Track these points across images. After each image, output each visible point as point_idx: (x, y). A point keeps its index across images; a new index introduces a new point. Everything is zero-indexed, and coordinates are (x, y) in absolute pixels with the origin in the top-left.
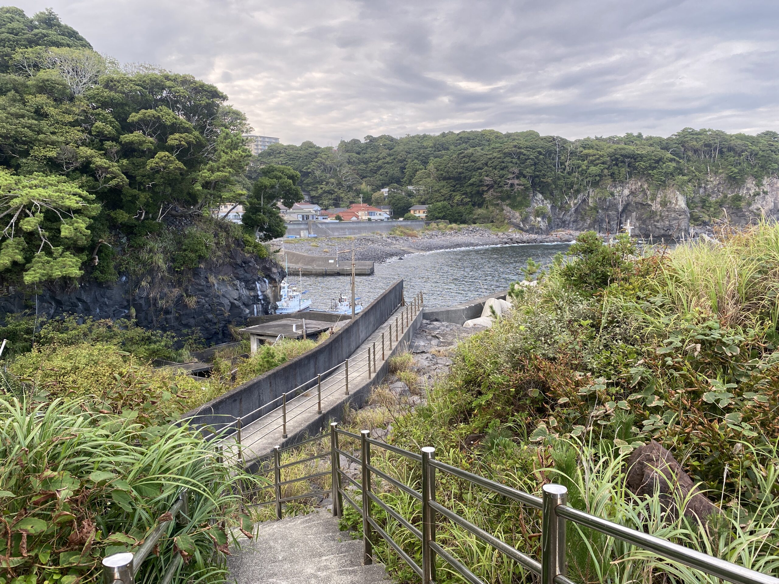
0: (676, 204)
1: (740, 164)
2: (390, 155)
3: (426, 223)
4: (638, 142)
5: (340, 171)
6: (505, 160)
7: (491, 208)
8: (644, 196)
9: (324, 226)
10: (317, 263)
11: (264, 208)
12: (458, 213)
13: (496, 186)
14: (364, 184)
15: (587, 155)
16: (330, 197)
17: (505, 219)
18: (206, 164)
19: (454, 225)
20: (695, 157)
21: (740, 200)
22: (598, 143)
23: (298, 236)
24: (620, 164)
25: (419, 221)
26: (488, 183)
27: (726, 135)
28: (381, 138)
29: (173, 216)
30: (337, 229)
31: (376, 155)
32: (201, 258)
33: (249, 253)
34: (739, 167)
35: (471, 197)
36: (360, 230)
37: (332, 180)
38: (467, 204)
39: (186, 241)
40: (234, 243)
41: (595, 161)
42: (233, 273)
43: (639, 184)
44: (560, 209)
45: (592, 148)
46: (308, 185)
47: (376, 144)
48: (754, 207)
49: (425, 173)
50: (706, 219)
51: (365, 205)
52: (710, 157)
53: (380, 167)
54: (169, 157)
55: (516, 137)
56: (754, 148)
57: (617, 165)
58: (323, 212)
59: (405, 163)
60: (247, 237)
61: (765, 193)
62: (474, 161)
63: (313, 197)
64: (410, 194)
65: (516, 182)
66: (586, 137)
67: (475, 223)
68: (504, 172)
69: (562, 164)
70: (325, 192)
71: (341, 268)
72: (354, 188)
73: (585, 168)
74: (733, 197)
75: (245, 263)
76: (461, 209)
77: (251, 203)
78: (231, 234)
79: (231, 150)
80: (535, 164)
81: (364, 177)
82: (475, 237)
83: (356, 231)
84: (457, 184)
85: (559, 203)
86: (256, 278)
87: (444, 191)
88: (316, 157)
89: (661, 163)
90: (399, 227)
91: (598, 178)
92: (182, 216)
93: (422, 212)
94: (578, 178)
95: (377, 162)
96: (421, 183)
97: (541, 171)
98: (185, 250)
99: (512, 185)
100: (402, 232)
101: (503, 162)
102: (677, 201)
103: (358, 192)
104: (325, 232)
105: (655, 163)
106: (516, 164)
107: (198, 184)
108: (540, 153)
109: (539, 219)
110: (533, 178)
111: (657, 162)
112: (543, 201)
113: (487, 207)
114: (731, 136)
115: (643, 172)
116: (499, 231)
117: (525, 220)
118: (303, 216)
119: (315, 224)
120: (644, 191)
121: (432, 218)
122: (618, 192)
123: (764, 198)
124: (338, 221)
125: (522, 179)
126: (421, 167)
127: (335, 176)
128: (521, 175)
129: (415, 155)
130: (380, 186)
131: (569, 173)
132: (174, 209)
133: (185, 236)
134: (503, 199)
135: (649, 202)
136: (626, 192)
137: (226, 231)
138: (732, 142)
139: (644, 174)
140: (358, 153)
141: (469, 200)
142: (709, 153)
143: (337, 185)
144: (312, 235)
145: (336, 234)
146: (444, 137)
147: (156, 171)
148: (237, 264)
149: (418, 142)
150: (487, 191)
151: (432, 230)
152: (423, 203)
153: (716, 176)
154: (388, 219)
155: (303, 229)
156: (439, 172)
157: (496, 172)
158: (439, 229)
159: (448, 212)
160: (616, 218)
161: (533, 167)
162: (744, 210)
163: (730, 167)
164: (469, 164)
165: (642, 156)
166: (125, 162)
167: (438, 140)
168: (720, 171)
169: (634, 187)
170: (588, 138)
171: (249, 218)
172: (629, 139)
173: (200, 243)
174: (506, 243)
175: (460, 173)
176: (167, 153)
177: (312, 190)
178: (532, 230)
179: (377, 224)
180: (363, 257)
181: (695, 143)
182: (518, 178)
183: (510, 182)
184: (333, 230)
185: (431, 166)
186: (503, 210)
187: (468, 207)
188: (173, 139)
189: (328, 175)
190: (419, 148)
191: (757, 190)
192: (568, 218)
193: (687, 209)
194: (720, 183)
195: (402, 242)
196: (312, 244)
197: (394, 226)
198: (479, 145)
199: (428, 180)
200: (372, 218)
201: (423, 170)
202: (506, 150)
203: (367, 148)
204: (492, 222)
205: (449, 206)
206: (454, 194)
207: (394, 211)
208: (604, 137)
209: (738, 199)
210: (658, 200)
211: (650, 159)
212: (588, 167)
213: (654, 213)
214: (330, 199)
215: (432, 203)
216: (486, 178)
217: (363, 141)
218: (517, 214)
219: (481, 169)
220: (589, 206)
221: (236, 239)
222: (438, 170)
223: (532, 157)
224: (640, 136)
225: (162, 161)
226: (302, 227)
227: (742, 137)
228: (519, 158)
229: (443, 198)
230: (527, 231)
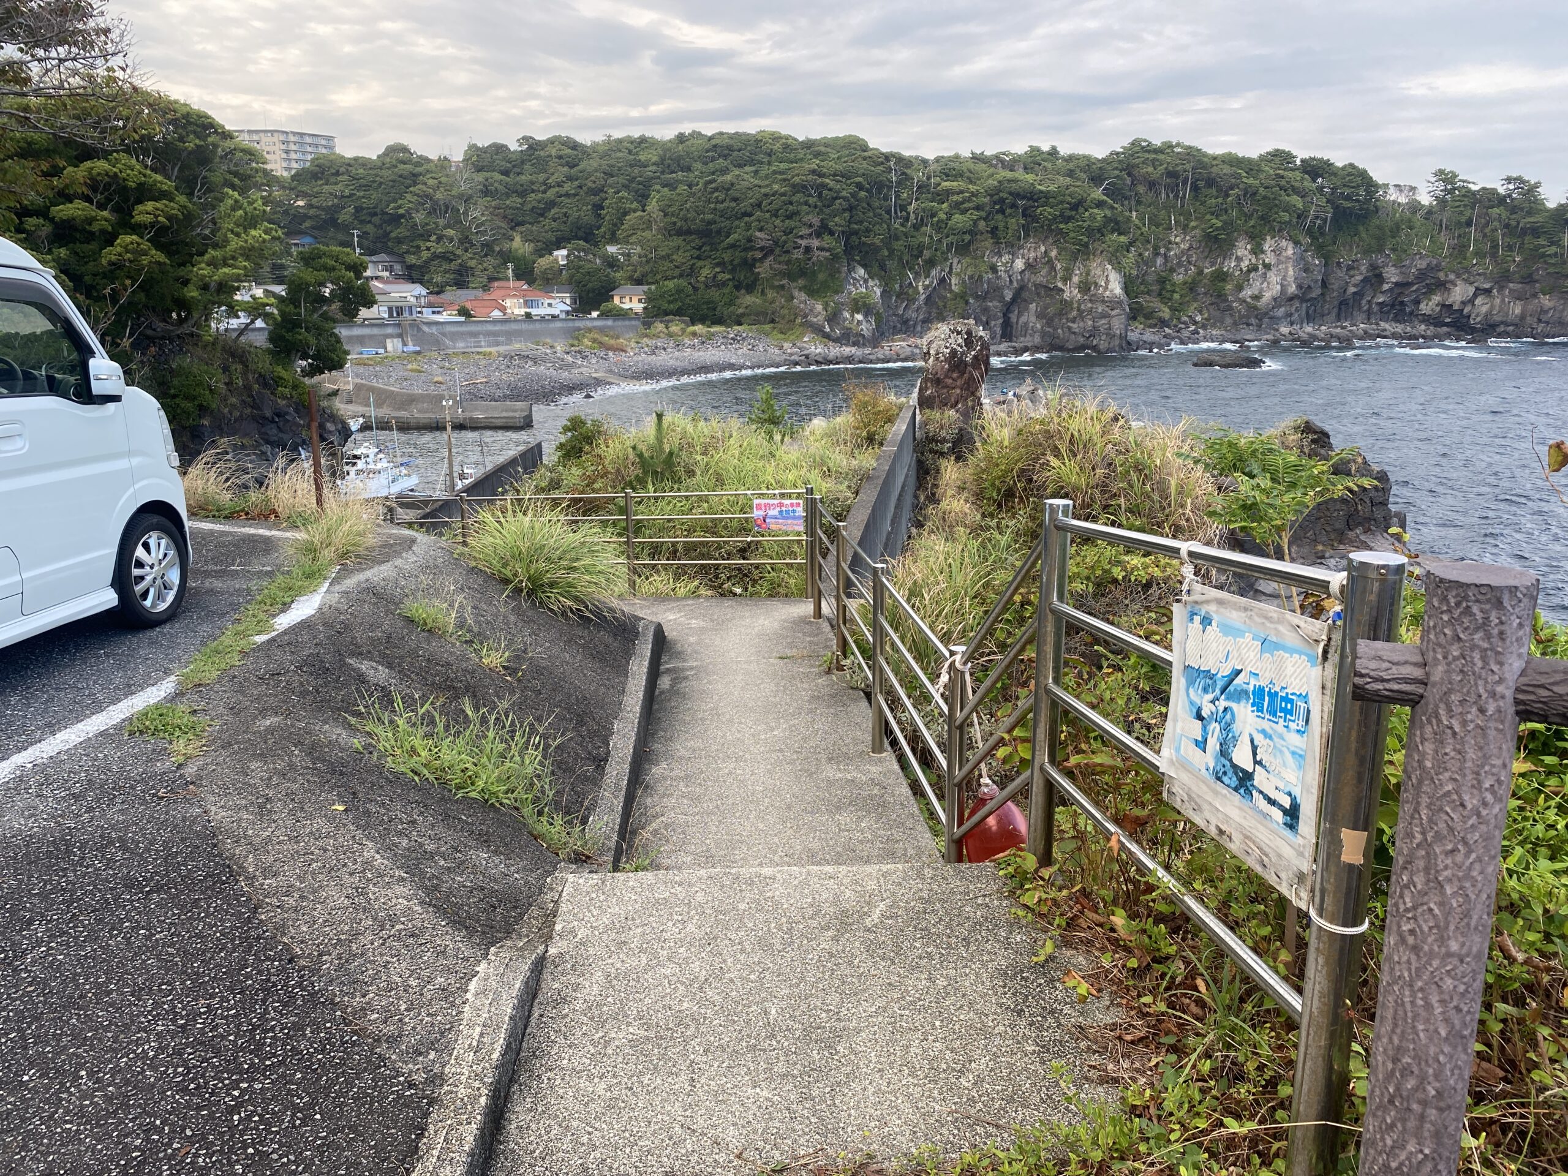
0: (1106, 288)
1: (1226, 211)
2: (570, 178)
3: (644, 324)
4: (1049, 165)
5: (466, 213)
6: (795, 199)
7: (771, 294)
8: (1049, 273)
9: (434, 330)
10: (420, 406)
11: (306, 322)
12: (707, 303)
13: (777, 251)
14: (518, 239)
15: (948, 192)
16: (446, 266)
17: (796, 316)
18: (202, 254)
19: (698, 328)
20: (1149, 197)
21: (1224, 280)
22: (972, 166)
23: (381, 351)
24: (1008, 211)
25: (631, 319)
26: (763, 244)
27: (1205, 155)
28: (552, 141)
29: (148, 337)
30: (461, 335)
31: (542, 177)
32: (203, 409)
33: (284, 398)
34: (1225, 217)
35: (733, 271)
36: (510, 336)
37: (451, 232)
38: (724, 284)
39: (176, 382)
40: (257, 381)
41: (962, 203)
42: (260, 433)
43: (1043, 249)
44: (898, 297)
45: (961, 176)
46: (399, 241)
47: (542, 153)
48: (1247, 293)
49: (641, 217)
50: (1166, 313)
51: (519, 284)
52: (1176, 197)
53: (552, 204)
54: (138, 244)
55: (822, 149)
56: (1251, 181)
57: (1002, 211)
58: (432, 298)
59: (603, 195)
60: (280, 370)
61: (1268, 267)
62: (735, 200)
63: (410, 267)
64: (612, 263)
65: (815, 243)
66: (952, 154)
67: (740, 324)
68: (791, 223)
69: (903, 208)
70: (435, 256)
71: (468, 415)
72: (497, 249)
73: (943, 217)
74: (1212, 273)
75: (278, 415)
76: (714, 294)
77: (282, 313)
78: (251, 366)
79: (245, 229)
80: (851, 209)
81: (521, 224)
82: (740, 352)
83: (501, 339)
84: (704, 244)
85: (897, 286)
86: (299, 441)
87: (678, 258)
88: (415, 184)
89: (1081, 210)
90: (590, 330)
91: (967, 238)
92: (163, 338)
93: (635, 299)
94: (931, 237)
95: (544, 192)
96: (633, 239)
97: (861, 222)
98: (174, 397)
99: (808, 249)
100: (594, 341)
101: (791, 203)
102: (1107, 282)
103: (506, 257)
104: (437, 342)
105: (1071, 209)
106: (816, 207)
107: (191, 286)
108: (860, 186)
109: (859, 317)
110: (848, 234)
111: (1075, 207)
112: (866, 281)
113: (763, 292)
114: (1215, 158)
115: (1050, 226)
116: (785, 340)
117: (833, 318)
118: (390, 309)
119: (414, 325)
120: (1050, 262)
121: (655, 312)
122: (1004, 265)
123: (1264, 275)
124: (463, 319)
125: (826, 237)
126: (635, 205)
127: (456, 223)
128: (823, 230)
129: (622, 180)
130: (552, 243)
131: (916, 227)
132: (149, 326)
133: (172, 371)
134: (791, 277)
135: (1060, 285)
136: (1019, 264)
137: (242, 362)
138: (1214, 170)
139: (1051, 230)
140: (506, 173)
141: (728, 276)
142: (1173, 188)
143: (461, 242)
144: (411, 348)
145: (460, 345)
146: (682, 142)
147: (116, 266)
148: (264, 418)
149: (630, 152)
150: (762, 260)
151: (656, 336)
152: (639, 282)
153: (1185, 234)
154: (568, 313)
155: (391, 336)
156: (668, 219)
157: (778, 222)
158: (670, 335)
159: (687, 301)
160: (1000, 315)
161: (847, 215)
162: (1230, 298)
163: (1208, 217)
164: (725, 205)
165: (1047, 195)
166: (63, 252)
167: (669, 150)
168: (1193, 224)
169: (1032, 255)
170: (957, 156)
171: (281, 338)
172: (1035, 160)
173: (200, 384)
174: (796, 364)
175: (709, 223)
176: (134, 237)
177: (408, 252)
178: (847, 337)
179: (544, 325)
180: (516, 394)
181: (1150, 169)
182: (818, 235)
183: (804, 243)
184: (454, 336)
185: (653, 206)
186: (793, 298)
187: (726, 290)
188: (145, 212)
189: (442, 222)
190: (631, 166)
191: (1254, 261)
192: (914, 315)
193: (1124, 297)
194: (1191, 247)
195: (594, 361)
196: (410, 367)
197: (579, 329)
198: (751, 162)
199: (647, 234)
200: (534, 311)
201: (639, 213)
202: (797, 180)
203: (523, 162)
204: (773, 321)
205: (690, 288)
206: (700, 263)
207: (580, 298)
208: (988, 153)
209: (1221, 277)
210: (1076, 279)
211: (1062, 202)
212: (949, 215)
213: (1067, 305)
214: (446, 272)
215: (657, 282)
216: (758, 234)
217: (514, 146)
218: (819, 307)
219: (750, 215)
220: (951, 291)
221: (260, 375)
222: (666, 215)
223: (844, 194)
224: (1053, 152)
225: (127, 251)
226: (389, 330)
227: (1232, 160)
228: (820, 196)
229: (677, 272)
230: (836, 340)
